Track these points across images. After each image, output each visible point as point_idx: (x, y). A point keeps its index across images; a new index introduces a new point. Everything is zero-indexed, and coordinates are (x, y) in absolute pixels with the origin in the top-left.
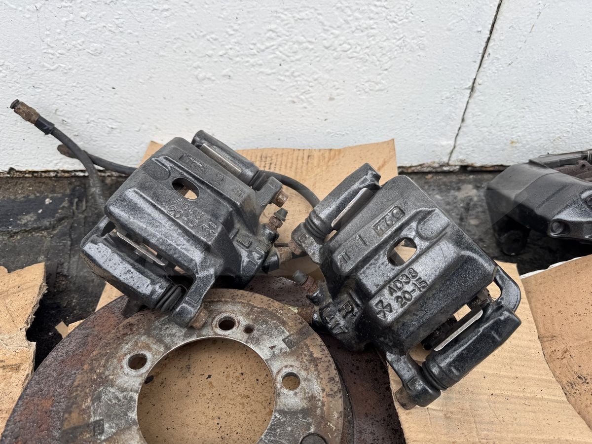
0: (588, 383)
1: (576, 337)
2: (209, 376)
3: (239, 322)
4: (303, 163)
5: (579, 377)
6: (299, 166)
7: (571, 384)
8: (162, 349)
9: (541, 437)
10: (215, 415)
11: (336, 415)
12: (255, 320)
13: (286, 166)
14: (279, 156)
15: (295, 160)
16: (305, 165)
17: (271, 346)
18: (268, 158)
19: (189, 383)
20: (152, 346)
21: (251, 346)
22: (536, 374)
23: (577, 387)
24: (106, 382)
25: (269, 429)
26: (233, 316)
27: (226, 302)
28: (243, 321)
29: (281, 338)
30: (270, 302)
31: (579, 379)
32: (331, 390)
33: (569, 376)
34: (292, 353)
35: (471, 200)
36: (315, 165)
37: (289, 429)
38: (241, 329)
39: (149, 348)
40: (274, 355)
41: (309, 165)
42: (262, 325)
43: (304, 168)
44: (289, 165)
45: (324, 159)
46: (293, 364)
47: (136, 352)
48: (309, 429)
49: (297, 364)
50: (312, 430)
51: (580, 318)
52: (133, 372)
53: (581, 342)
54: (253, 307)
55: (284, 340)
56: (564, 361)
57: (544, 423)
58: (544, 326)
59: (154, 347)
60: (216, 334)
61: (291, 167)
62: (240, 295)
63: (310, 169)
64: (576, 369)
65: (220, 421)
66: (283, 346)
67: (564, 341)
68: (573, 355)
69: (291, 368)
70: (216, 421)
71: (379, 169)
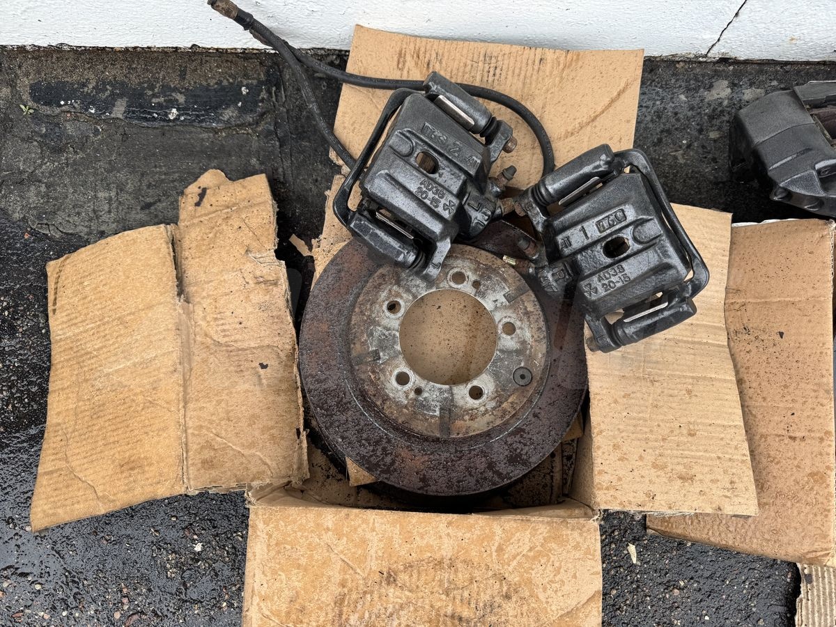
0: (749, 334)
1: (757, 295)
2: (439, 307)
3: (468, 277)
4: (533, 69)
5: (745, 328)
6: (529, 74)
7: (736, 332)
8: (411, 298)
9: (691, 375)
10: (446, 338)
11: (540, 355)
12: (481, 276)
13: (513, 73)
14: (506, 56)
15: (524, 65)
16: (535, 73)
17: (494, 299)
18: (493, 59)
19: (424, 312)
20: (403, 295)
21: (479, 299)
22: (709, 322)
23: (740, 336)
24: (374, 323)
25: (493, 362)
26: (463, 271)
27: (457, 257)
28: (471, 276)
29: (503, 293)
30: (493, 259)
31: (744, 330)
32: (539, 337)
33: (738, 325)
34: (510, 307)
35: (721, 104)
36: (548, 74)
37: (506, 363)
38: (470, 283)
39: (402, 297)
40: (496, 307)
41: (541, 73)
42: (487, 280)
43: (534, 77)
44: (517, 71)
45: (559, 65)
46: (511, 315)
47: (391, 299)
48: (520, 364)
49: (514, 315)
50: (522, 365)
51: (767, 279)
52: (392, 316)
53: (759, 301)
54: (479, 263)
55: (504, 295)
56: (739, 312)
57: (699, 363)
58: (734, 279)
59: (405, 295)
60: (451, 287)
61: (519, 75)
62: (468, 251)
63: (540, 79)
64: (745, 321)
65: (450, 343)
66: (504, 300)
67: (745, 297)
68: (748, 310)
69: (509, 319)
70: (447, 342)
71: (619, 95)
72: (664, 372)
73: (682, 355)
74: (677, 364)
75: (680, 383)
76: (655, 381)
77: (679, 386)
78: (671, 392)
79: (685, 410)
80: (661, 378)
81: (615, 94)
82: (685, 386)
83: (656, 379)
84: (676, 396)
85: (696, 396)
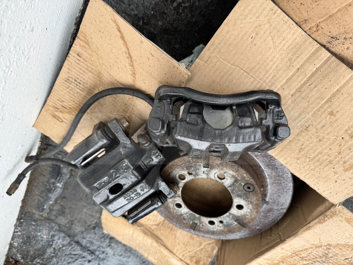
0: (338, 39)
1: (320, 16)
3: (184, 174)
4: (83, 63)
5: (332, 38)
6: (86, 67)
7: (329, 42)
8: (179, 198)
9: (324, 101)
11: (245, 175)
12: (187, 169)
13: (82, 74)
14: (70, 72)
15: (79, 66)
16: (86, 63)
17: (203, 172)
18: (69, 79)
20: (175, 200)
21: (198, 177)
22: (307, 55)
23: (333, 43)
25: (231, 193)
26: (180, 174)
27: (172, 171)
28: (185, 172)
29: (202, 167)
31: (333, 39)
32: (235, 169)
33: (326, 38)
34: (211, 168)
36: (89, 56)
37: (237, 189)
38: (188, 175)
40: (207, 174)
41: (87, 60)
42: (191, 168)
43: (89, 65)
44: (81, 72)
45: (85, 47)
46: (216, 172)
47: (175, 204)
48: (242, 185)
49: (216, 171)
50: (243, 184)
53: (325, 18)
54: (180, 165)
55: (204, 167)
56: (320, 32)
57: (323, 90)
58: (296, 16)
60: (184, 183)
61: (84, 72)
63: (91, 62)
64: (329, 34)
66: (206, 169)
67: (314, 21)
68: (323, 27)
69: (217, 173)
71: (120, 32)
72: (308, 116)
73: (309, 96)
74: (311, 104)
75: (322, 114)
76: (307, 128)
77: (323, 116)
78: (321, 124)
79: (338, 126)
80: (309, 122)
81: (118, 33)
82: (326, 112)
83: (307, 125)
84: (326, 123)
85: (338, 112)
